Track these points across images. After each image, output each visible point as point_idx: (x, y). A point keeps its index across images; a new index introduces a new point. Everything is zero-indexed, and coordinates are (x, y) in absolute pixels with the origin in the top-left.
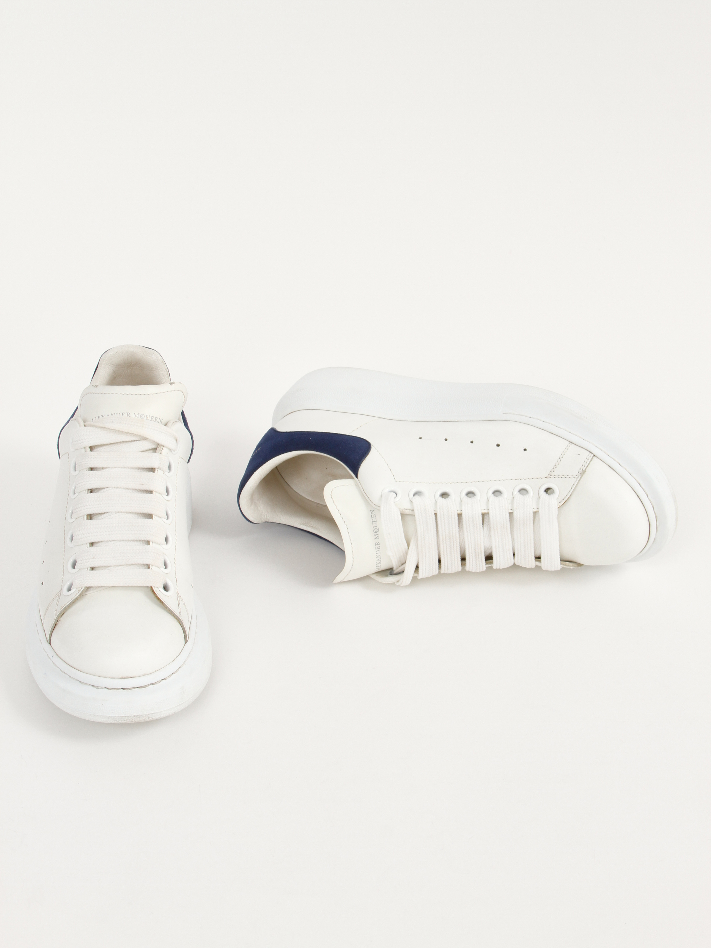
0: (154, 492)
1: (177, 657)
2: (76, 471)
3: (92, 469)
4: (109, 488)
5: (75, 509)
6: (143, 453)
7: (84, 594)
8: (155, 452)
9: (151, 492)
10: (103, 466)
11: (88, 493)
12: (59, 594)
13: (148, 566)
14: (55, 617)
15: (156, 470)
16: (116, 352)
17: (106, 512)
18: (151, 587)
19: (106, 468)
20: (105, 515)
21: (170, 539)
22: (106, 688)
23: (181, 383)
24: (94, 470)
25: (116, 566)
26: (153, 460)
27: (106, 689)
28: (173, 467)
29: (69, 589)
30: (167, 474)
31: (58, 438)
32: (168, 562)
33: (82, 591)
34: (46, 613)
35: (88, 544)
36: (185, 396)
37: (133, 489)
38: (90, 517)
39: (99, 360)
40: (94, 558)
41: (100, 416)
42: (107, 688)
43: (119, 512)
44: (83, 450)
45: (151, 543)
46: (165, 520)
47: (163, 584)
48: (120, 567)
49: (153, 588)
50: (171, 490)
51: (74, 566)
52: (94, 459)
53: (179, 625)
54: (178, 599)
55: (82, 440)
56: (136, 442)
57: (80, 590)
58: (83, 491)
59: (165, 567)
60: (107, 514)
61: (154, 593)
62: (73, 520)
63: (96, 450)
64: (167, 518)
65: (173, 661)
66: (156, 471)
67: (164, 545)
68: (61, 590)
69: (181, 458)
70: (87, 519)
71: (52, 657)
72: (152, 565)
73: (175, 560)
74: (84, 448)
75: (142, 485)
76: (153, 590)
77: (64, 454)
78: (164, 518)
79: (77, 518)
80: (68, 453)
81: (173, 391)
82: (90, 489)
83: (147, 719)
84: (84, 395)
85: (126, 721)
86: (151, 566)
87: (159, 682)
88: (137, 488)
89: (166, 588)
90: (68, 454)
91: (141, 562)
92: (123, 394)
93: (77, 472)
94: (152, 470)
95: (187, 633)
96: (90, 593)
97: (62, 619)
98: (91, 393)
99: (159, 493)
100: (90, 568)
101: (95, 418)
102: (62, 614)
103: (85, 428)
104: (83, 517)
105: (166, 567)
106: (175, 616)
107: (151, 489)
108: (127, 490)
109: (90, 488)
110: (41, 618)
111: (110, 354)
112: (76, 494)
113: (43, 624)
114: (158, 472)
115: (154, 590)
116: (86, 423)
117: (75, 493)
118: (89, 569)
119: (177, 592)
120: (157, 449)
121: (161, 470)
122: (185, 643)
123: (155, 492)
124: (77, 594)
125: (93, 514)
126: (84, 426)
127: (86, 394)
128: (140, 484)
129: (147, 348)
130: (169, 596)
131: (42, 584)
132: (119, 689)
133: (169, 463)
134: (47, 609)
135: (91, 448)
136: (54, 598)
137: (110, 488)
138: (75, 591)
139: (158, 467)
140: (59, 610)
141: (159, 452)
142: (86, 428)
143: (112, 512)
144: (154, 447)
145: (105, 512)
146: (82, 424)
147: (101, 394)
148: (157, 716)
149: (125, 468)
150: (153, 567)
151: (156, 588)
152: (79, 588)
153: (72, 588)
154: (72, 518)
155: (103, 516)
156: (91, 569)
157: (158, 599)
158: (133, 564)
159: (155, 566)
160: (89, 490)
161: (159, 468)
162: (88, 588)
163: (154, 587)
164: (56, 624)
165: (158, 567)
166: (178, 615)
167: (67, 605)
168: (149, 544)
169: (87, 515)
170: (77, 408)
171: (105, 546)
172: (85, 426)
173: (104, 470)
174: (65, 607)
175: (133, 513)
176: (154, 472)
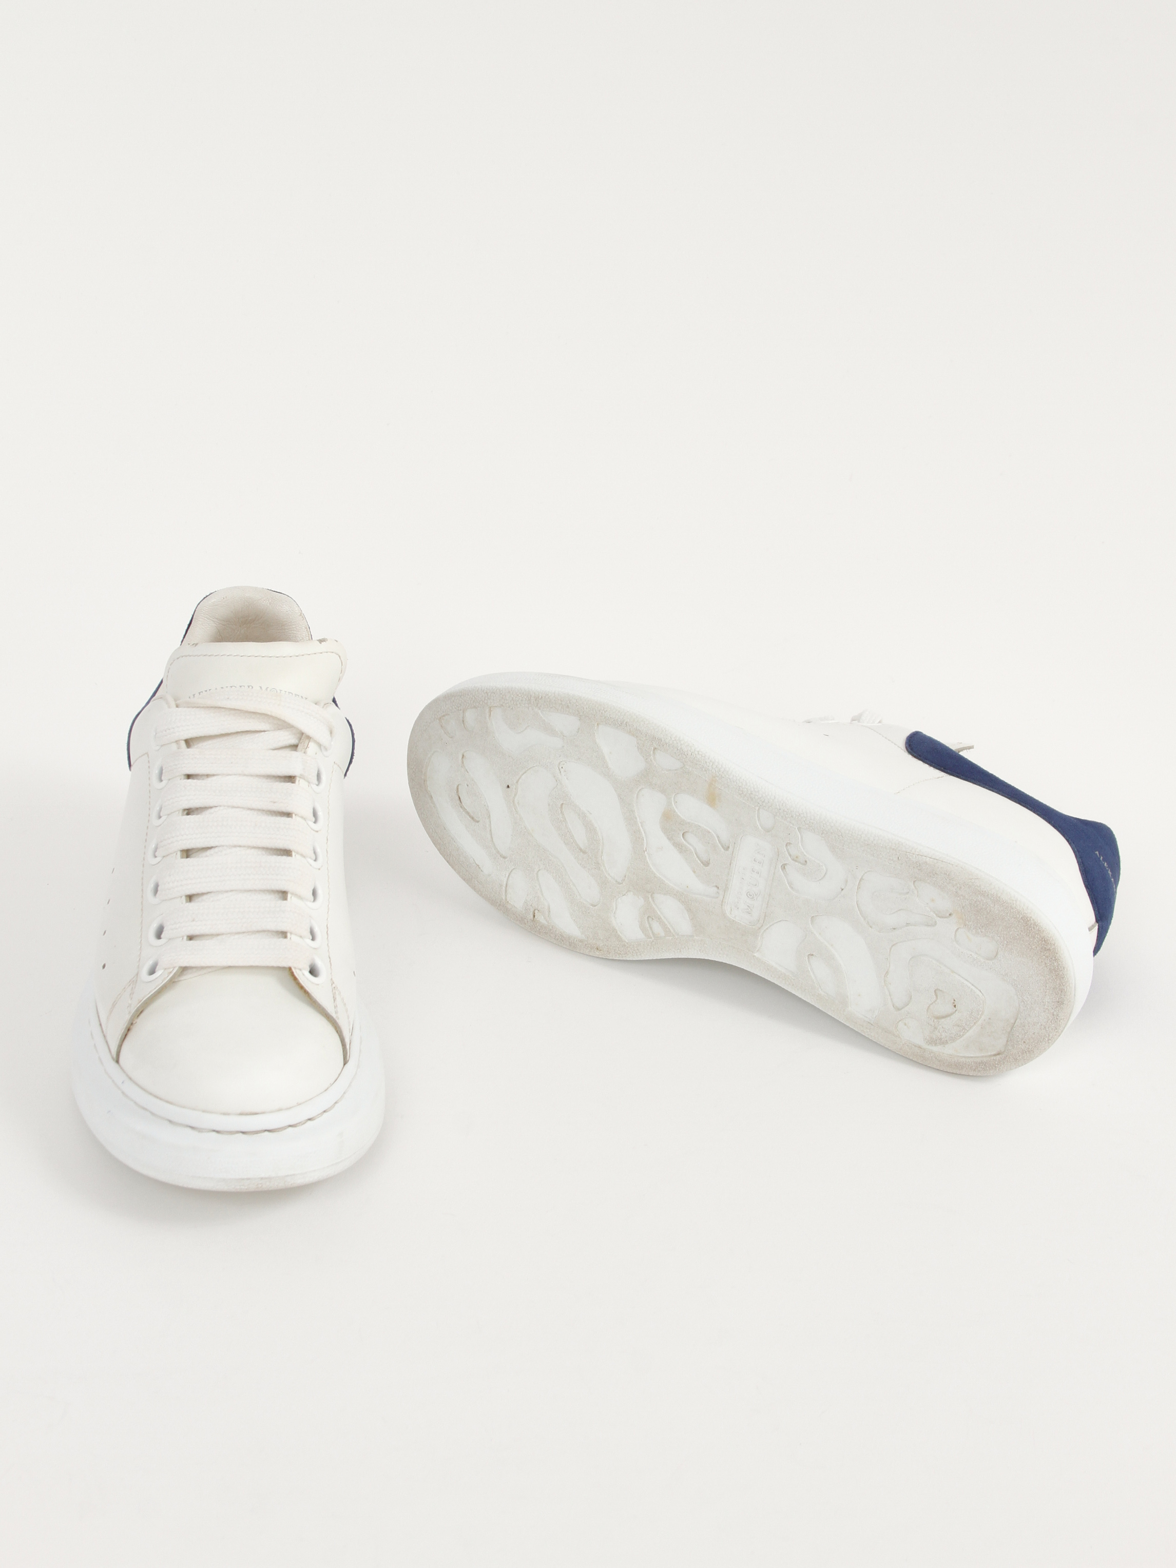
0: (294, 815)
1: (332, 1085)
2: (161, 781)
3: (189, 776)
4: (218, 808)
5: (161, 842)
6: (276, 751)
7: (176, 980)
8: (296, 750)
9: (288, 815)
10: (209, 772)
11: (183, 815)
12: (134, 981)
13: (284, 934)
14: (127, 1017)
15: (298, 779)
16: (224, 598)
17: (214, 846)
18: (290, 969)
19: (214, 775)
20: (212, 851)
21: (320, 892)
22: (214, 1131)
23: (337, 641)
24: (193, 779)
25: (231, 934)
26: (291, 763)
27: (214, 1133)
28: (324, 777)
29: (152, 972)
30: (314, 787)
31: (128, 732)
32: (317, 930)
33: (175, 973)
34: (111, 1012)
35: (184, 898)
36: (343, 664)
37: (259, 810)
38: (187, 853)
39: (194, 611)
40: (193, 920)
41: (202, 692)
42: (218, 1132)
43: (235, 846)
44: (174, 746)
45: (289, 896)
46: (312, 862)
47: (309, 964)
48: (237, 936)
49: (293, 970)
50: (320, 814)
51: (159, 934)
52: (194, 760)
53: (335, 1032)
54: (332, 991)
55: (174, 728)
56: (263, 733)
57: (171, 972)
58: (175, 812)
59: (311, 938)
60: (216, 850)
61: (295, 979)
62: (158, 859)
63: (196, 746)
64: (314, 858)
65: (326, 1090)
66: (297, 781)
67: (310, 901)
68: (137, 974)
69: (336, 764)
70: (182, 857)
71: (123, 1082)
72: (291, 933)
73: (327, 928)
74: (176, 741)
75: (274, 802)
76: (292, 974)
77: (140, 757)
78: (310, 858)
79: (164, 856)
80: (147, 753)
81: (325, 652)
82: (187, 809)
83: (281, 1185)
84: (174, 661)
85: (246, 1187)
86: (289, 935)
87: (303, 1123)
88: (265, 808)
89: (313, 972)
90: (147, 755)
91: (272, 926)
92: (242, 656)
93: (164, 782)
94: (290, 779)
95: (348, 1047)
96: (188, 977)
97: (139, 1021)
98: (186, 656)
99: (302, 817)
100: (188, 936)
101: (194, 695)
102: (139, 1012)
103: (177, 709)
104: (175, 854)
105: (313, 939)
106: (328, 1018)
107: (288, 809)
108: (249, 812)
109: (187, 807)
110: (101, 1025)
111: (212, 600)
112: (163, 818)
113: (105, 1032)
114: (300, 783)
115: (295, 973)
116: (178, 702)
117: (160, 817)
118: (185, 938)
119: (331, 979)
120: (299, 746)
121: (304, 779)
122: (344, 1064)
123: (296, 815)
124: (165, 979)
125: (192, 849)
126: (175, 706)
127: (174, 659)
128: (271, 802)
129: (275, 591)
130: (318, 985)
131: (104, 966)
132: (238, 1132)
133: (318, 771)
134: (114, 1005)
135: (188, 742)
136: (124, 988)
137: (222, 808)
138: (161, 974)
139: (301, 775)
140: (135, 1006)
141: (301, 751)
142: (180, 709)
143: (223, 846)
144: (293, 741)
145: (212, 846)
146: (173, 704)
147: (205, 656)
148: (300, 1181)
149: (245, 775)
150: (293, 937)
151: (298, 971)
152: (169, 968)
153: (157, 969)
154: (156, 857)
155: (209, 852)
156: (189, 938)
157: (302, 987)
158: (258, 932)
159: (296, 935)
160: (185, 810)
161: (302, 777)
162: (184, 970)
163: (295, 968)
164: (129, 1030)
165: (301, 937)
166: (334, 1015)
167: (149, 997)
168: (285, 898)
169: (182, 851)
170: (162, 682)
171: (213, 901)
172: (177, 706)
173: (210, 779)
174: (145, 1001)
175: (259, 848)
176: (294, 782)
